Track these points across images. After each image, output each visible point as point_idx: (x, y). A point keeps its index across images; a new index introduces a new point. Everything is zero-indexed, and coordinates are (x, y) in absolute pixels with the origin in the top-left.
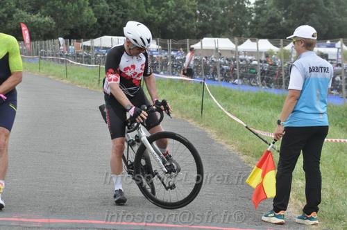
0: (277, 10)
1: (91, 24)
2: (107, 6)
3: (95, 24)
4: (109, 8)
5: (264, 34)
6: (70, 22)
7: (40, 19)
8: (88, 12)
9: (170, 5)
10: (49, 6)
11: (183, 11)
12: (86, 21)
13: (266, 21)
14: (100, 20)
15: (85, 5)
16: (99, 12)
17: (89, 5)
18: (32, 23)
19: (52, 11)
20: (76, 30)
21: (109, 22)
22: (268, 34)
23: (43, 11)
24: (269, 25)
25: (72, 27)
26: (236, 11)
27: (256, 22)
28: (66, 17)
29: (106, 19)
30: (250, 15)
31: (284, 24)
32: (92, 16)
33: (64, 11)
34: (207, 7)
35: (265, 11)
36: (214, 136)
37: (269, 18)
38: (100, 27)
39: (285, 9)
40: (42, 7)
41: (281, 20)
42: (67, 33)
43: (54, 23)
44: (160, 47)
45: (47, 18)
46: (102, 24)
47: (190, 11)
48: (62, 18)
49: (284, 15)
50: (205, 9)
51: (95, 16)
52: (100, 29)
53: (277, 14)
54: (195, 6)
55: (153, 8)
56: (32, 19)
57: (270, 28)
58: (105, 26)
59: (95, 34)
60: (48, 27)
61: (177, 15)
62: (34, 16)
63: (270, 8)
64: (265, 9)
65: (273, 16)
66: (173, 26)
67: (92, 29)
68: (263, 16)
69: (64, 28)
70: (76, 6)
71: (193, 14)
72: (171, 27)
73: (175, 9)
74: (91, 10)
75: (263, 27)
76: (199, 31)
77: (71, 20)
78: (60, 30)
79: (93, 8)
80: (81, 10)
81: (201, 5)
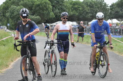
0: (118, 8)
1: (53, 18)
2: (58, 11)
3: (54, 18)
4: (59, 12)
5: (114, 17)
6: (46, 18)
7: (35, 17)
8: (52, 14)
9: (81, 9)
10: (38, 12)
11: (85, 11)
12: (51, 17)
13: (114, 13)
14: (56, 16)
15: (50, 11)
16: (55, 13)
17: (52, 11)
18: (33, 19)
19: (39, 14)
20: (48, 20)
21: (59, 16)
22: (115, 17)
23: (36, 14)
24: (115, 14)
25: (46, 19)
26: (103, 10)
27: (111, 13)
28: (44, 16)
29: (58, 16)
30: (108, 11)
31: (121, 13)
32: (53, 15)
33: (43, 14)
34: (93, 9)
35: (114, 9)
36: (118, 54)
37: (115, 11)
38: (56, 18)
39: (121, 8)
40: (36, 13)
41: (119, 12)
42: (45, 21)
43: (40, 18)
44: (78, 24)
45: (38, 17)
46: (57, 17)
47: (87, 11)
48: (43, 16)
49: (120, 10)
50: (92, 10)
51: (54, 15)
52: (56, 19)
53: (118, 10)
54: (89, 9)
55: (74, 11)
56: (32, 17)
57: (116, 15)
58: (58, 18)
59: (54, 21)
60: (38, 20)
61: (83, 13)
62: (33, 16)
63: (116, 8)
64: (113, 8)
65: (117, 11)
66: (82, 16)
67: (53, 19)
68: (113, 11)
69: (44, 19)
70: (47, 12)
71: (89, 12)
72: (81, 17)
73: (82, 10)
74: (53, 13)
75: (113, 15)
76: (91, 18)
77: (46, 17)
78: (42, 21)
79: (53, 12)
80: (49, 13)
81: (91, 8)
